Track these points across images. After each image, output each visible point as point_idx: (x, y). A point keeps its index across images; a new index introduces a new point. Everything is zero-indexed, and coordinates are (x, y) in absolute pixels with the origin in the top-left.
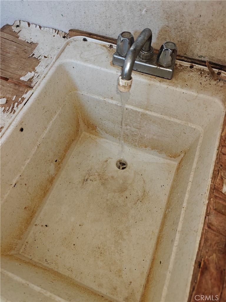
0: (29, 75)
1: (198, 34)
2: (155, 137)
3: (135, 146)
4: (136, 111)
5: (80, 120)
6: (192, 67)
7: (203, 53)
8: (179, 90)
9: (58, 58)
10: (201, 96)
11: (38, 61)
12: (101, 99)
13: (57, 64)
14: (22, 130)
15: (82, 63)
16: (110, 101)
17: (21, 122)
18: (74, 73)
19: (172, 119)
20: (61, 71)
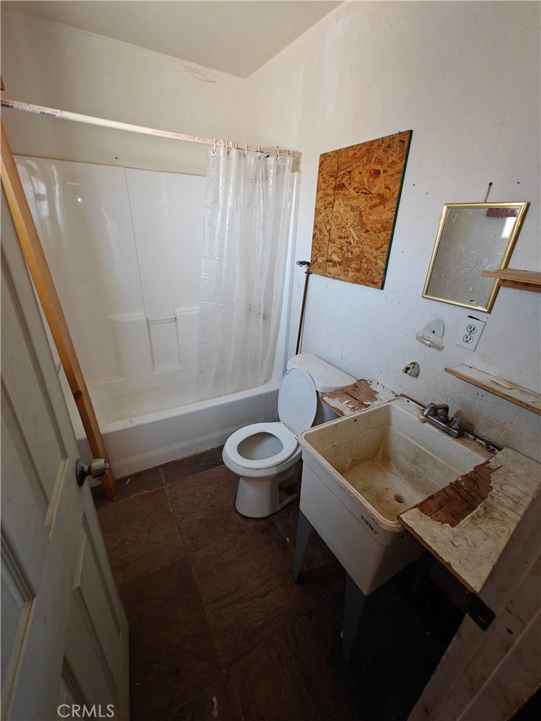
0: (369, 403)
1: (481, 421)
2: (436, 483)
3: (417, 489)
4: (426, 453)
5: (381, 450)
6: (475, 439)
7: (484, 434)
8: (459, 444)
9: (388, 402)
10: (473, 453)
11: (376, 399)
12: (404, 436)
13: (387, 404)
14: (355, 421)
15: (402, 410)
16: (410, 440)
17: (358, 417)
18: (393, 414)
19: (452, 468)
20: (386, 410)
